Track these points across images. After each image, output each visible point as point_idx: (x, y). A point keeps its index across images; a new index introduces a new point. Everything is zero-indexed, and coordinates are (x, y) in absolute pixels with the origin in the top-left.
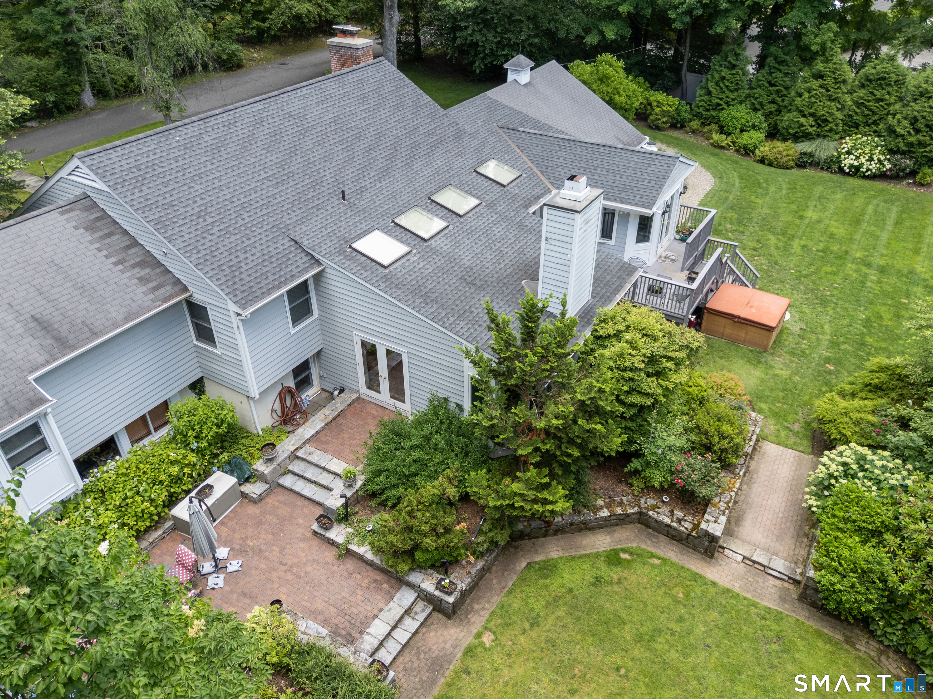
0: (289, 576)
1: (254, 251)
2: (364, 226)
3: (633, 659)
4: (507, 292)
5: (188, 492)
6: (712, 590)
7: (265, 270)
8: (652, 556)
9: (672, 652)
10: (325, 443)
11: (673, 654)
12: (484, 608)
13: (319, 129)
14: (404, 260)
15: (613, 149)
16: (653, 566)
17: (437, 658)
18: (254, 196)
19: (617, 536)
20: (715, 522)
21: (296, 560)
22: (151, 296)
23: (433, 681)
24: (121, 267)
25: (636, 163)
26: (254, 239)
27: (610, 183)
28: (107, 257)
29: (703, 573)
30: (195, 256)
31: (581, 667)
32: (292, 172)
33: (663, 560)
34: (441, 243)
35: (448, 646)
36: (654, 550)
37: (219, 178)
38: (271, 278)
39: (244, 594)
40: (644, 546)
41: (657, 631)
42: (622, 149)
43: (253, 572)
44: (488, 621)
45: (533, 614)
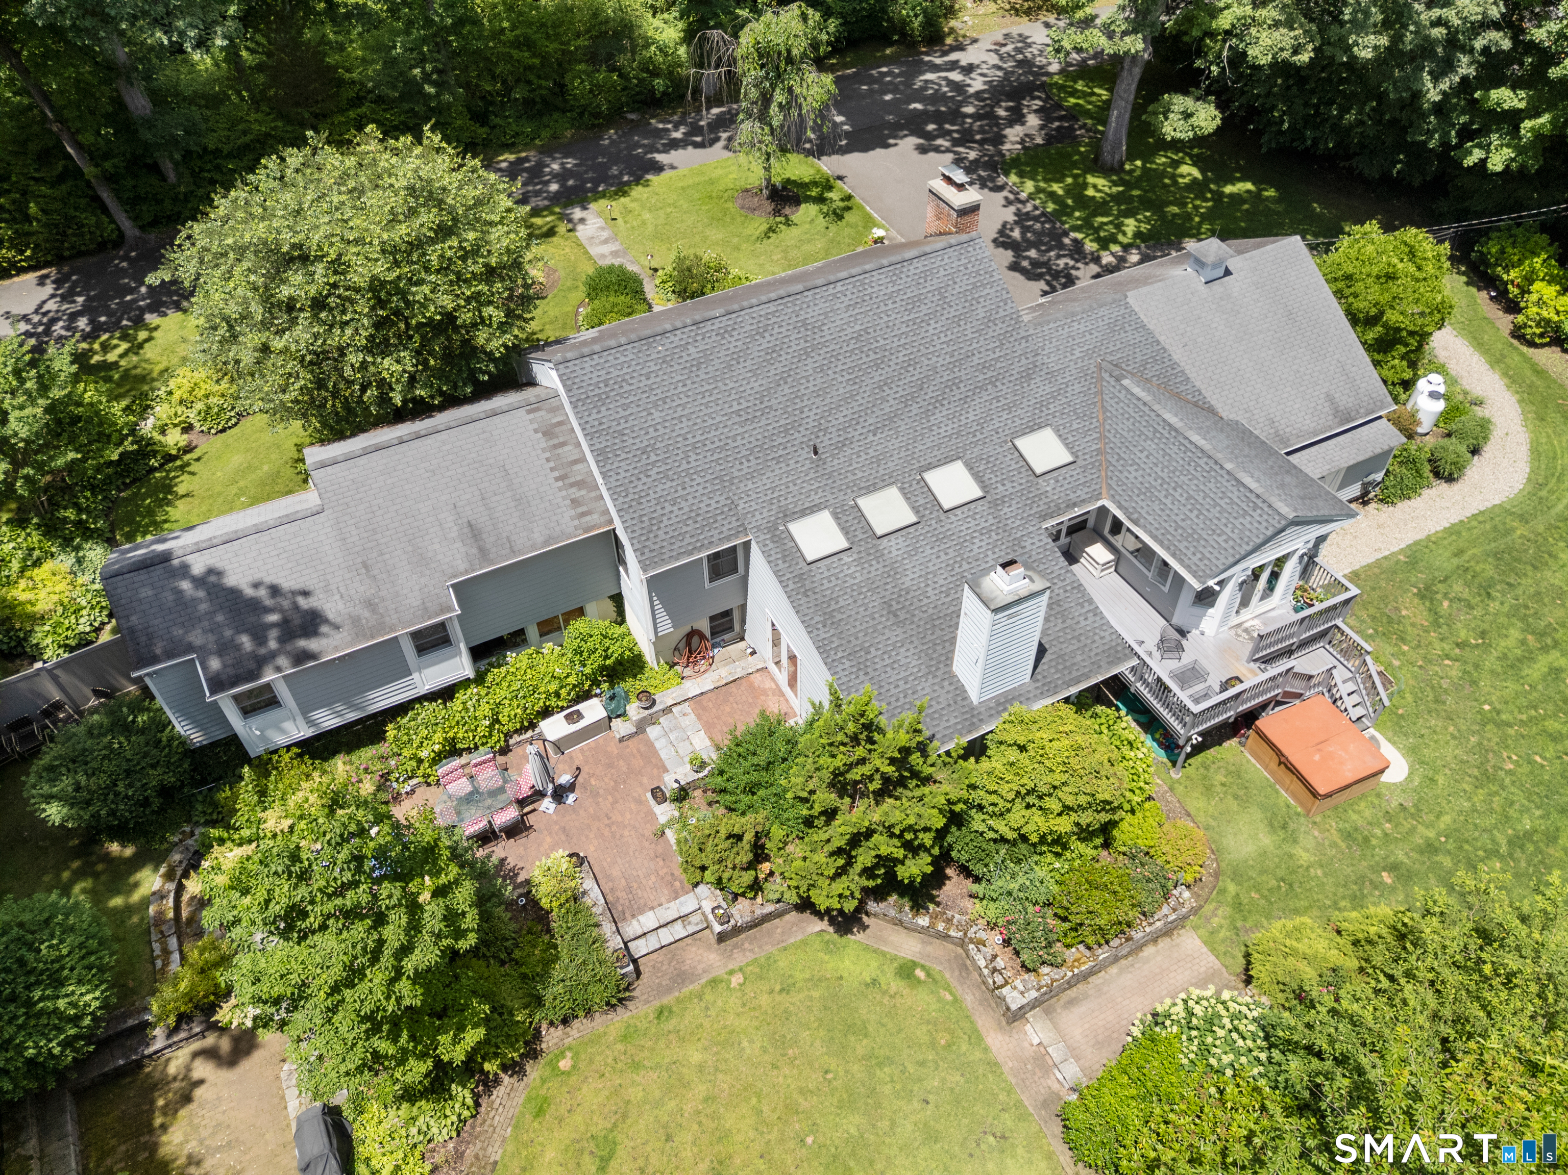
0: (606, 832)
1: (683, 504)
2: (816, 499)
3: (847, 1072)
4: (929, 637)
5: (562, 709)
6: (978, 1055)
7: (685, 529)
8: (948, 988)
9: (889, 1086)
10: (704, 709)
11: (887, 1089)
12: (752, 951)
13: (832, 347)
14: (835, 558)
15: (1217, 468)
16: (940, 1000)
17: (684, 973)
18: (713, 433)
19: (929, 949)
20: (1022, 993)
21: (620, 819)
22: (576, 522)
23: (669, 990)
24: (560, 483)
25: (1232, 502)
26: (689, 490)
27: (1178, 519)
28: (552, 469)
29: (983, 1032)
30: (621, 500)
31: (797, 1052)
32: (770, 407)
33: (956, 1000)
34: (894, 546)
35: (700, 967)
36: (954, 983)
37: (684, 406)
38: (687, 541)
39: (564, 829)
40: (947, 975)
41: (889, 1061)
42: (1228, 473)
43: (582, 812)
44: (748, 965)
45: (790, 981)
